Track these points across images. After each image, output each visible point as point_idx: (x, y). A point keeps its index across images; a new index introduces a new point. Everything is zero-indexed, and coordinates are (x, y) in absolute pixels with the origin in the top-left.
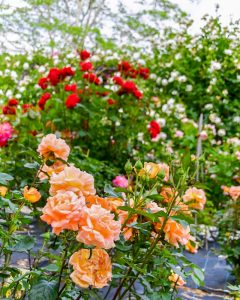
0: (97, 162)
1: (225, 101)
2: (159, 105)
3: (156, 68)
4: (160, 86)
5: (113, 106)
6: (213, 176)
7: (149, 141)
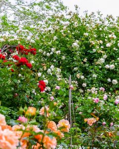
0: (6, 108)
1: (87, 65)
2: (45, 69)
3: (42, 45)
4: (45, 57)
5: (14, 73)
6: (80, 113)
7: (39, 93)
